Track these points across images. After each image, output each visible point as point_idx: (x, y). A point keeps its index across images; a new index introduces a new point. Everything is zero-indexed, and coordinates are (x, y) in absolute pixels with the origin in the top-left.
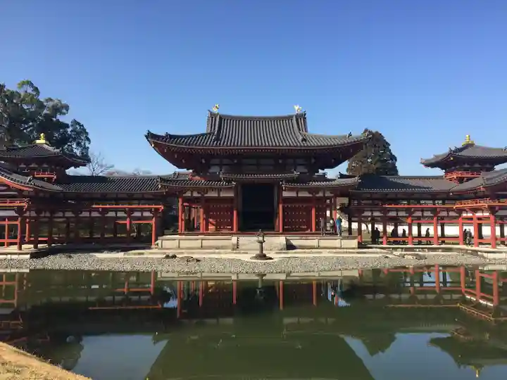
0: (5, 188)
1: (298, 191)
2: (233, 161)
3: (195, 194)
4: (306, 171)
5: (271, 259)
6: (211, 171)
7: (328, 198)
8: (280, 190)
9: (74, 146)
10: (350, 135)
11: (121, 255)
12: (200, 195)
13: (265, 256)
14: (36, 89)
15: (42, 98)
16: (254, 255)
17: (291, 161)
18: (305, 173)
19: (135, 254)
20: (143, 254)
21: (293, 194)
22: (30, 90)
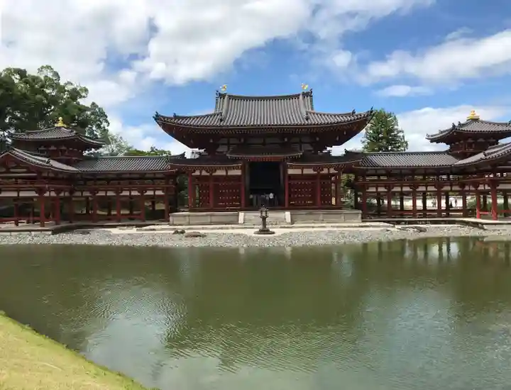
0: (25, 170)
1: (302, 168)
2: (240, 141)
3: (204, 173)
4: (311, 149)
5: (273, 233)
6: (219, 150)
7: (333, 175)
8: (286, 168)
9: (94, 128)
10: (354, 112)
11: (134, 231)
12: (208, 174)
13: (268, 231)
14: (56, 74)
15: (62, 83)
16: (258, 230)
17: (297, 140)
18: (310, 151)
19: (146, 230)
20: (154, 230)
21: (298, 172)
22: (50, 75)
